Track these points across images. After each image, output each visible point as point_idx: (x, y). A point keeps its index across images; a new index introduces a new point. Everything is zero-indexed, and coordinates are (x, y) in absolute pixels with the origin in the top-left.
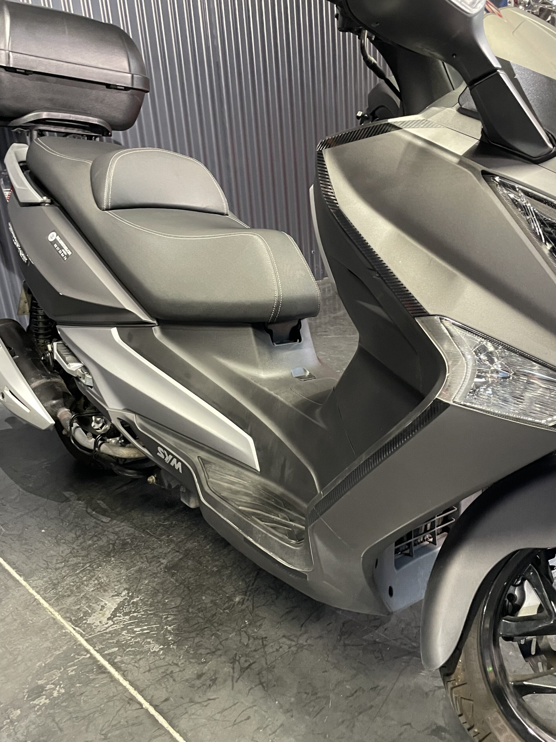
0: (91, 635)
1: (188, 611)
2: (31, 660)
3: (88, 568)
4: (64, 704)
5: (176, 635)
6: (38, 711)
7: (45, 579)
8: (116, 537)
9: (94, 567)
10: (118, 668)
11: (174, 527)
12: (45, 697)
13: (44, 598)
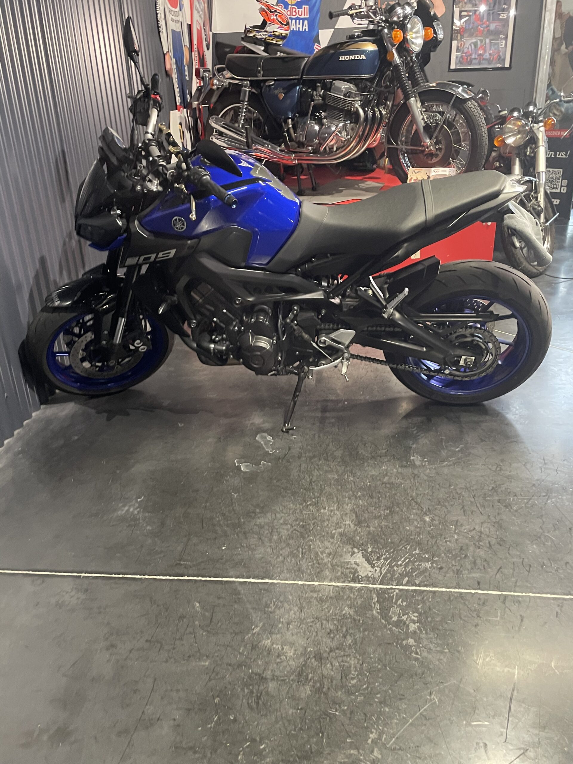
0: (377, 581)
1: (412, 539)
2: (366, 614)
3: (304, 551)
4: (430, 619)
5: (427, 553)
6: (421, 631)
7: (285, 571)
8: (289, 526)
9: (306, 547)
10: (425, 586)
11: (318, 503)
12: (411, 624)
13: (306, 580)
